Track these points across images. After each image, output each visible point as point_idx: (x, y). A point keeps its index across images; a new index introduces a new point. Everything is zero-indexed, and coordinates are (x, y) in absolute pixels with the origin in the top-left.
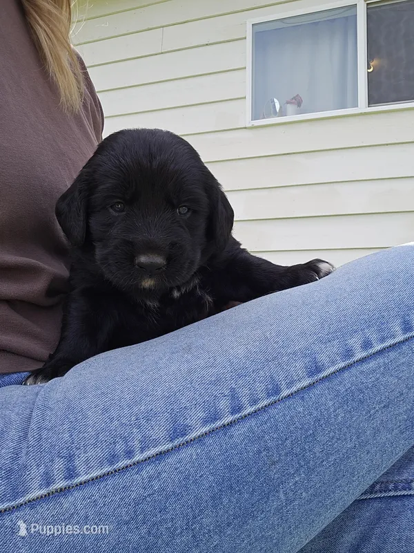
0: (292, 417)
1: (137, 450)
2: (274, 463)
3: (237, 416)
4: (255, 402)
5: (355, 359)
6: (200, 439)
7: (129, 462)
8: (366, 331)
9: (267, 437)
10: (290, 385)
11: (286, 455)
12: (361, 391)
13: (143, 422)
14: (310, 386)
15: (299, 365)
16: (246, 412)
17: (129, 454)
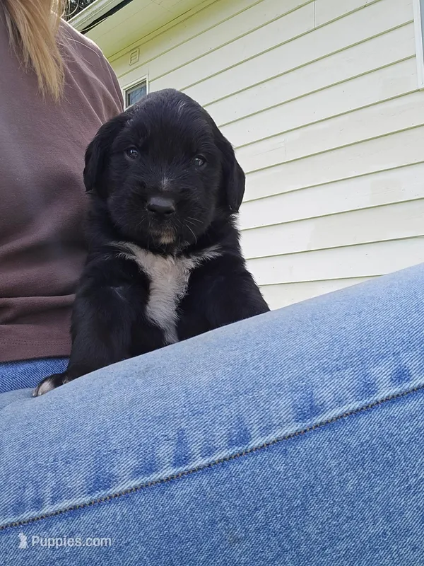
0: (266, 479)
1: (47, 501)
2: (237, 540)
3: (182, 469)
4: (210, 452)
5: (379, 397)
6: (127, 495)
7: (35, 514)
9: (224, 503)
10: (267, 429)
11: (258, 530)
12: (389, 447)
13: (60, 464)
14: (298, 435)
15: (284, 402)
16: (194, 465)
17: (38, 503)
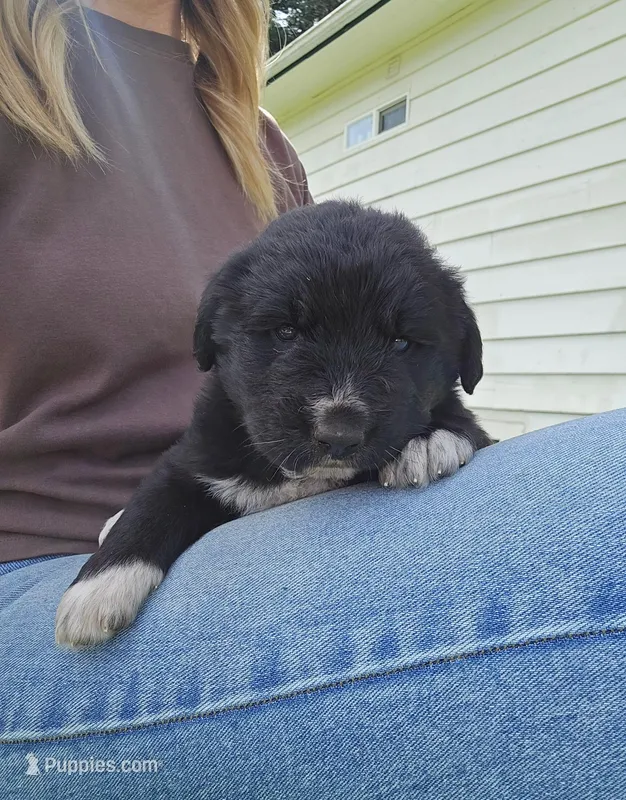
8: (397, 616)
10: (218, 693)
15: (245, 660)
